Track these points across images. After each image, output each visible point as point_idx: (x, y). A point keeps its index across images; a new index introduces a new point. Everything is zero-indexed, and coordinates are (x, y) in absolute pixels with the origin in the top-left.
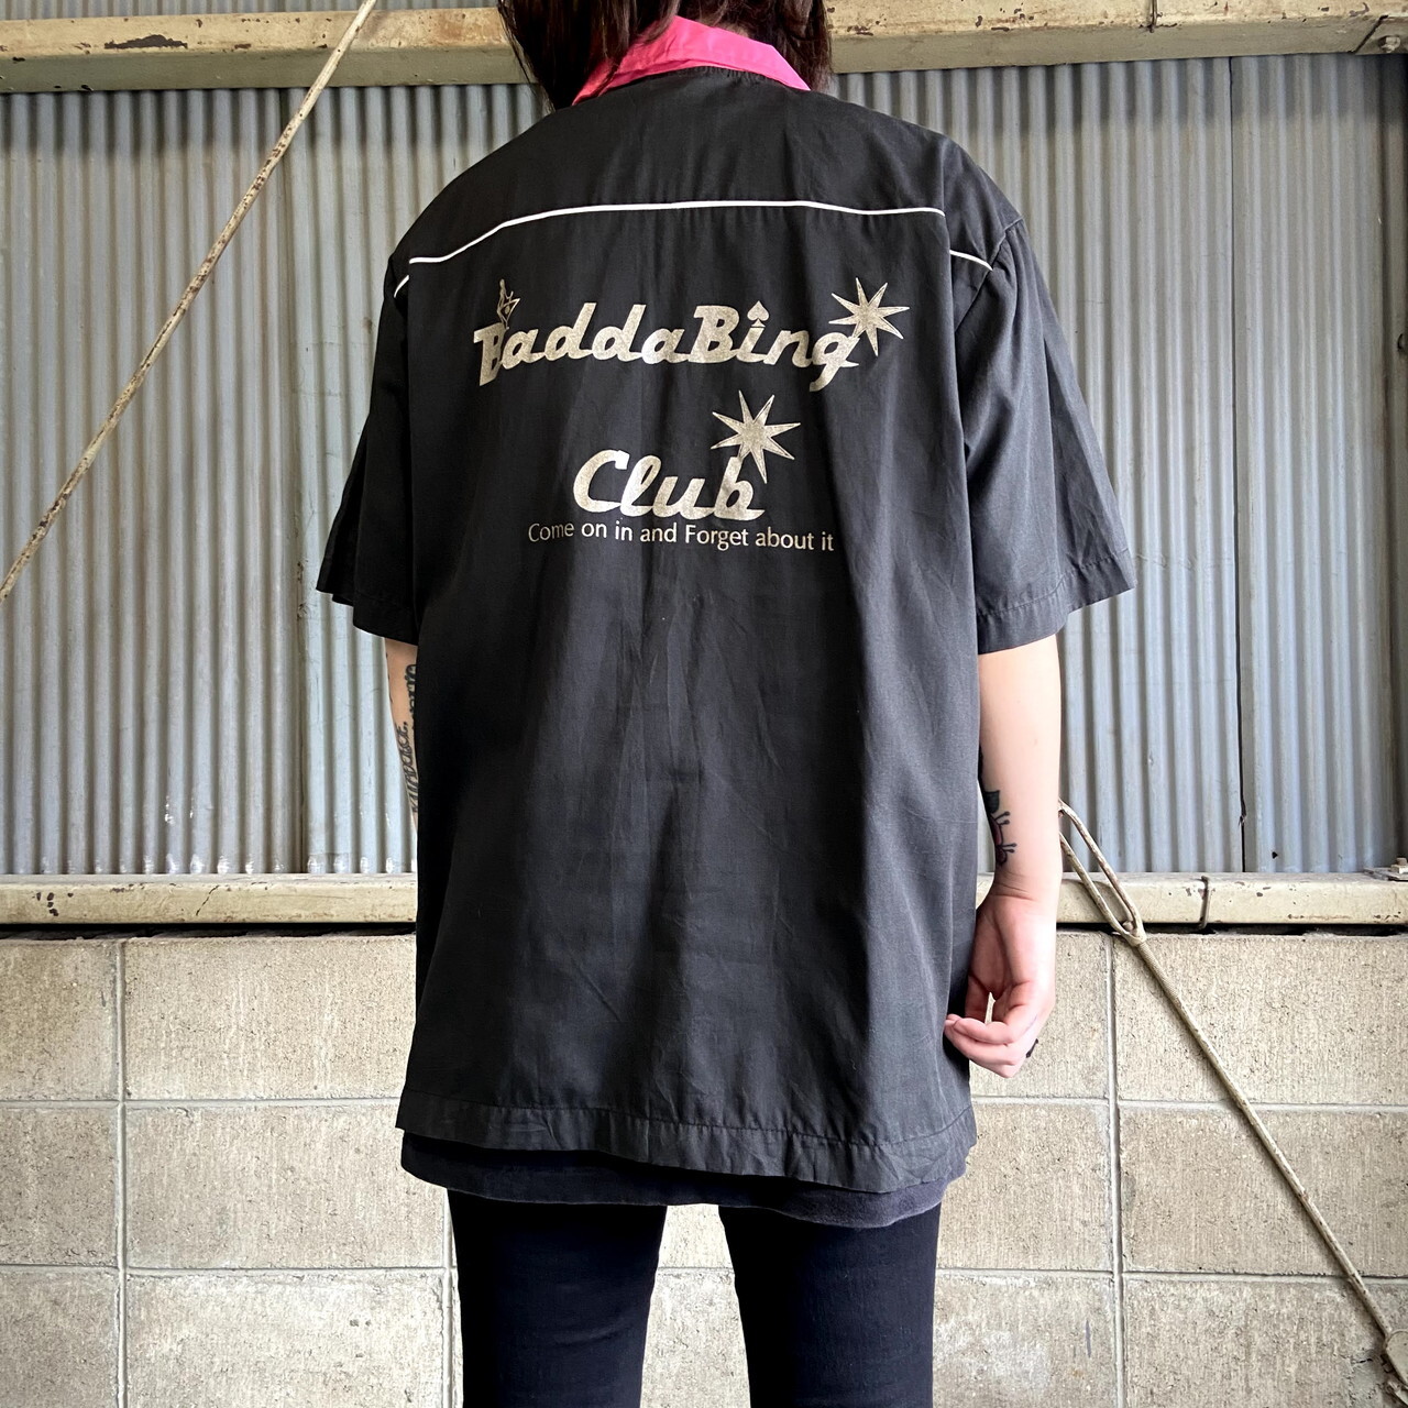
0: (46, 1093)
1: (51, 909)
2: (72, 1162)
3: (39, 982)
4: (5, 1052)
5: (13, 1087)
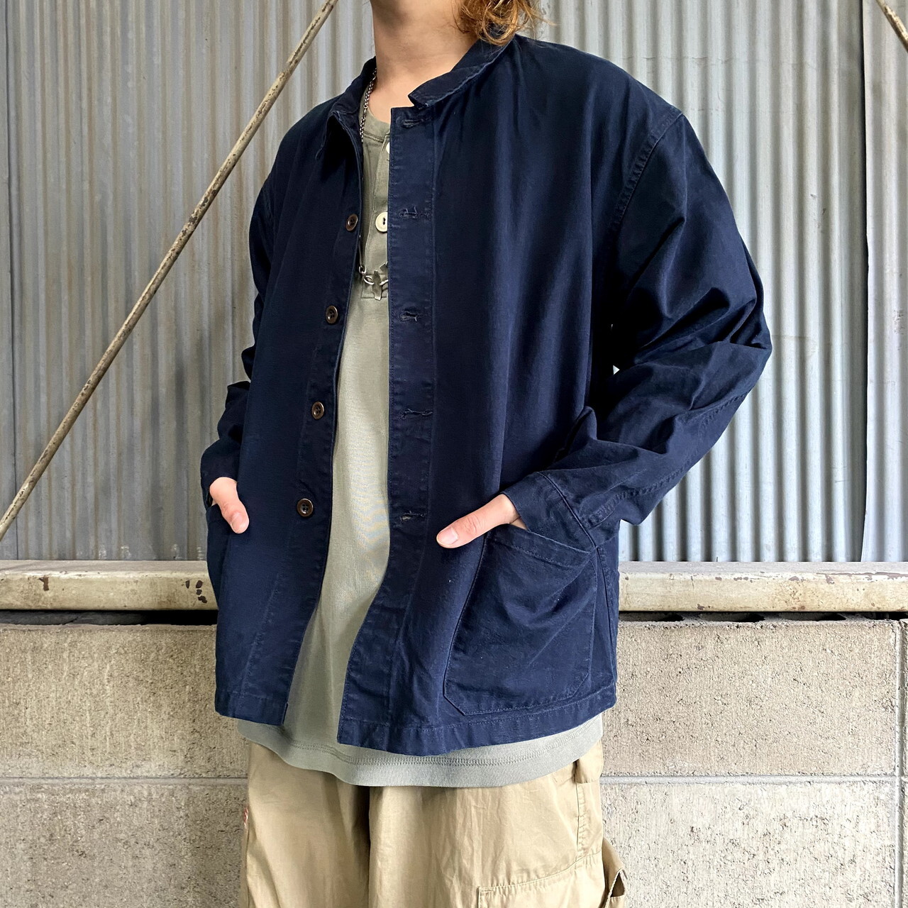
0: (198, 771)
1: (200, 596)
2: (224, 835)
3: (190, 666)
4: (157, 732)
5: (166, 766)
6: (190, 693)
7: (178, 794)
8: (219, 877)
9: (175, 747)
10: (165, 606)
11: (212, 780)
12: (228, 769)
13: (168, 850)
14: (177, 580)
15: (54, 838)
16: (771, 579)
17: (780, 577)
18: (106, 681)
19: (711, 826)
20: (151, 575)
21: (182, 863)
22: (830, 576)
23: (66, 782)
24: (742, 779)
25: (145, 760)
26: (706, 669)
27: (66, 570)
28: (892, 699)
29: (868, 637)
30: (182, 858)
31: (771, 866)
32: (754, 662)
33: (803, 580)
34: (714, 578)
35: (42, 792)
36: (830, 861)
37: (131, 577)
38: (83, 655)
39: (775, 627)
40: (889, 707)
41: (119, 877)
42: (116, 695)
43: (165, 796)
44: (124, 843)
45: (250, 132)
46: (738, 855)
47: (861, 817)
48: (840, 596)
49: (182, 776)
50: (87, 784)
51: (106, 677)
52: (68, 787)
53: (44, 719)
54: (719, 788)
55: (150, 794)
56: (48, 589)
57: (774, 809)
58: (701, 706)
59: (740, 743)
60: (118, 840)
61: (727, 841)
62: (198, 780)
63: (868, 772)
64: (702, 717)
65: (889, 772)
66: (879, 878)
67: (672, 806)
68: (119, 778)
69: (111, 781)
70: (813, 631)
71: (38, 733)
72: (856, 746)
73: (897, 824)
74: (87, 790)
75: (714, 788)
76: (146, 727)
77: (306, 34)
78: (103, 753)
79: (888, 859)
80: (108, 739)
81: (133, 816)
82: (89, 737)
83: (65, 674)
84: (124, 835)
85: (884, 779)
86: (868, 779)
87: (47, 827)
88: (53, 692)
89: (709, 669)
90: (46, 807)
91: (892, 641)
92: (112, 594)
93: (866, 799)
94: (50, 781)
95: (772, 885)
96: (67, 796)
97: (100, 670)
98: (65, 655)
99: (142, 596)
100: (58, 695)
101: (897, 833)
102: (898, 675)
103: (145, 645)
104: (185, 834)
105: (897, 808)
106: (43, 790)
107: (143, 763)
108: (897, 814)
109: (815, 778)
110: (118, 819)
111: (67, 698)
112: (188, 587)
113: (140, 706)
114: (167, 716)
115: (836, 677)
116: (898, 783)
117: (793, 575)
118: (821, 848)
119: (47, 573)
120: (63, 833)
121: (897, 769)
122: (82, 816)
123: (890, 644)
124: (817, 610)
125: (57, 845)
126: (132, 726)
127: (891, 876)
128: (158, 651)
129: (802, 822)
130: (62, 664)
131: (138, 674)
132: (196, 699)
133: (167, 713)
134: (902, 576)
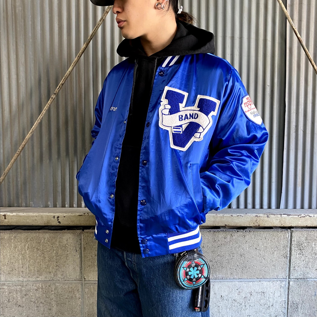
0: (58, 279)
1: (58, 221)
2: (67, 299)
3: (55, 244)
4: (44, 266)
5: (47, 277)
6: (55, 253)
7: (52, 286)
8: (66, 313)
9: (50, 271)
10: (46, 225)
11: (63, 282)
12: (68, 278)
13: (48, 304)
14: (50, 216)
15: (9, 301)
16: (249, 216)
17: (252, 215)
18: (26, 250)
19: (228, 295)
20: (42, 214)
21: (53, 309)
22: (268, 215)
23: (13, 283)
24: (238, 280)
25: (40, 275)
26: (227, 245)
27: (12, 212)
28: (287, 255)
29: (280, 235)
30: (53, 307)
31: (246, 307)
32: (243, 243)
33: (259, 216)
34: (230, 215)
35: (5, 286)
36: (265, 305)
37: (35, 215)
38: (19, 241)
39: (250, 231)
40: (286, 257)
41: (32, 313)
42: (30, 254)
43: (47, 287)
44: (34, 302)
45: (75, 63)
46: (236, 304)
47: (276, 292)
48: (271, 222)
49: (53, 280)
50: (21, 283)
51: (26, 248)
52: (14, 284)
53: (5, 262)
54: (231, 283)
55: (42, 286)
56: (6, 219)
57: (248, 290)
58: (225, 257)
59: (238, 269)
60: (31, 301)
61: (232, 300)
62: (58, 282)
63: (279, 278)
64: (225, 260)
65: (285, 278)
66: (280, 311)
67: (215, 289)
68: (32, 281)
69: (29, 282)
70: (262, 233)
71: (4, 266)
72: (275, 270)
73: (287, 294)
74: (21, 285)
75: (229, 283)
76: (40, 265)
77: (94, 29)
78: (26, 273)
79: (283, 305)
80: (27, 268)
81: (36, 293)
82: (21, 268)
83: (12, 247)
84: (34, 300)
85: (283, 280)
86: (278, 280)
87: (7, 297)
88: (8, 253)
89: (228, 245)
90: (7, 291)
91: (287, 236)
92: (28, 220)
93: (277, 286)
94: (8, 282)
95: (247, 313)
96: (14, 287)
97: (25, 246)
98: (12, 241)
99: (38, 221)
100: (10, 254)
101: (287, 296)
102: (289, 247)
103: (40, 238)
104: (54, 299)
105: (287, 289)
106: (5, 285)
107: (40, 276)
108: (287, 291)
109: (261, 280)
110: (31, 294)
111: (13, 255)
112: (54, 218)
113: (38, 257)
114: (48, 261)
115: (269, 248)
116: (287, 281)
117: (256, 215)
118: (262, 301)
119: (5, 213)
120: (13, 299)
121: (288, 276)
122: (19, 294)
123: (287, 237)
124: (264, 226)
125: (11, 303)
126: (36, 264)
127: (284, 310)
128: (44, 239)
129: (256, 294)
130: (11, 244)
131: (38, 247)
132: (57, 255)
133: (48, 260)
134: (291, 215)
